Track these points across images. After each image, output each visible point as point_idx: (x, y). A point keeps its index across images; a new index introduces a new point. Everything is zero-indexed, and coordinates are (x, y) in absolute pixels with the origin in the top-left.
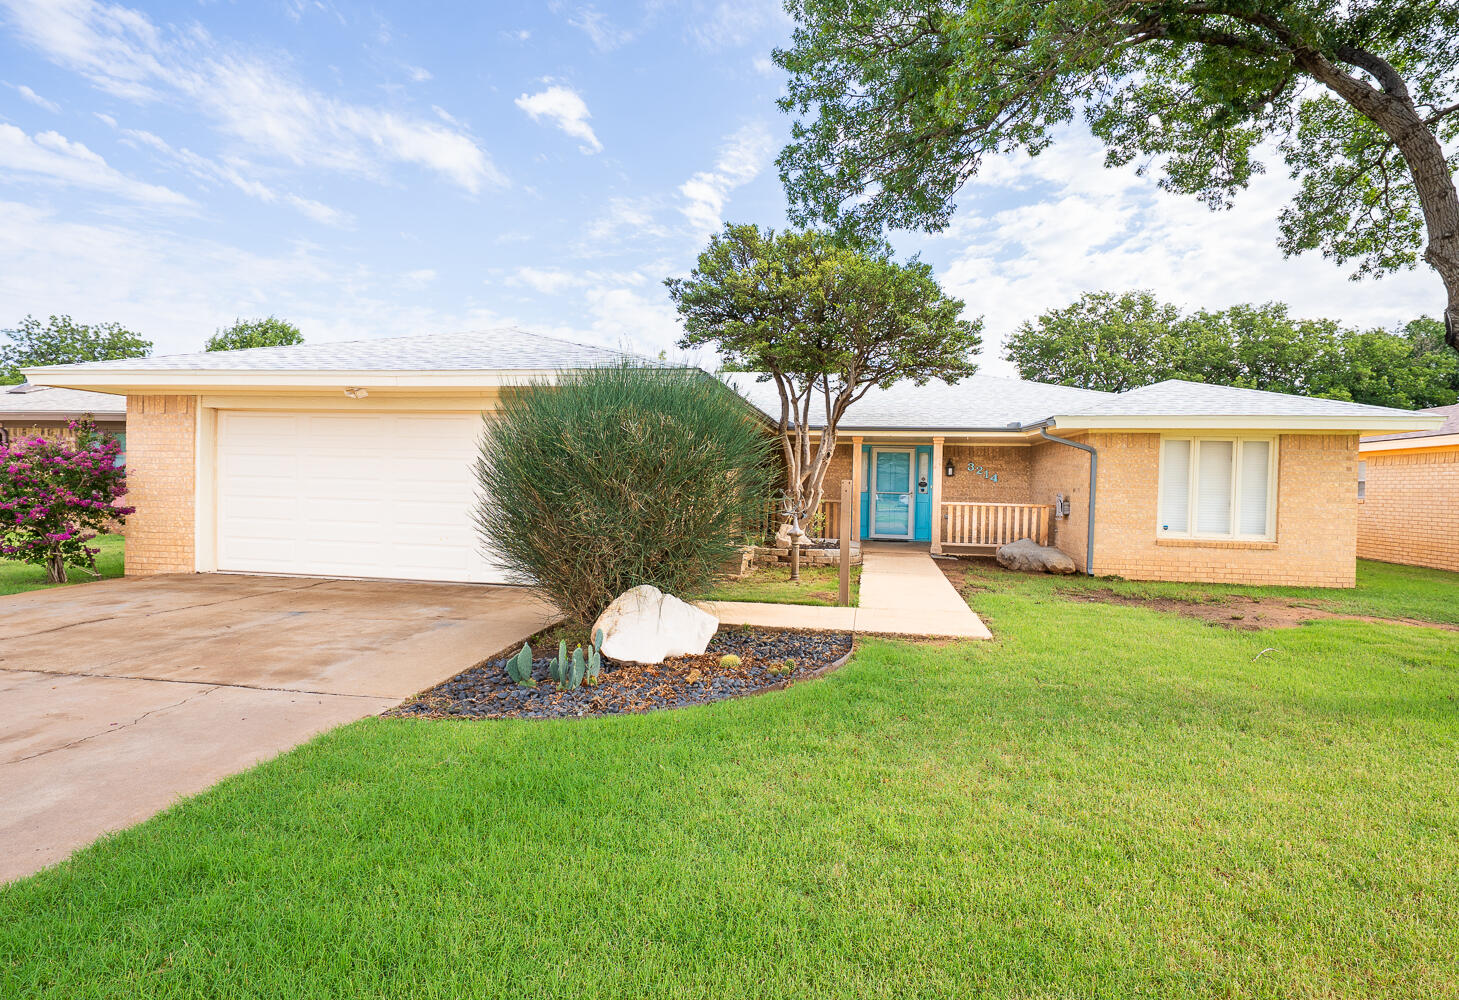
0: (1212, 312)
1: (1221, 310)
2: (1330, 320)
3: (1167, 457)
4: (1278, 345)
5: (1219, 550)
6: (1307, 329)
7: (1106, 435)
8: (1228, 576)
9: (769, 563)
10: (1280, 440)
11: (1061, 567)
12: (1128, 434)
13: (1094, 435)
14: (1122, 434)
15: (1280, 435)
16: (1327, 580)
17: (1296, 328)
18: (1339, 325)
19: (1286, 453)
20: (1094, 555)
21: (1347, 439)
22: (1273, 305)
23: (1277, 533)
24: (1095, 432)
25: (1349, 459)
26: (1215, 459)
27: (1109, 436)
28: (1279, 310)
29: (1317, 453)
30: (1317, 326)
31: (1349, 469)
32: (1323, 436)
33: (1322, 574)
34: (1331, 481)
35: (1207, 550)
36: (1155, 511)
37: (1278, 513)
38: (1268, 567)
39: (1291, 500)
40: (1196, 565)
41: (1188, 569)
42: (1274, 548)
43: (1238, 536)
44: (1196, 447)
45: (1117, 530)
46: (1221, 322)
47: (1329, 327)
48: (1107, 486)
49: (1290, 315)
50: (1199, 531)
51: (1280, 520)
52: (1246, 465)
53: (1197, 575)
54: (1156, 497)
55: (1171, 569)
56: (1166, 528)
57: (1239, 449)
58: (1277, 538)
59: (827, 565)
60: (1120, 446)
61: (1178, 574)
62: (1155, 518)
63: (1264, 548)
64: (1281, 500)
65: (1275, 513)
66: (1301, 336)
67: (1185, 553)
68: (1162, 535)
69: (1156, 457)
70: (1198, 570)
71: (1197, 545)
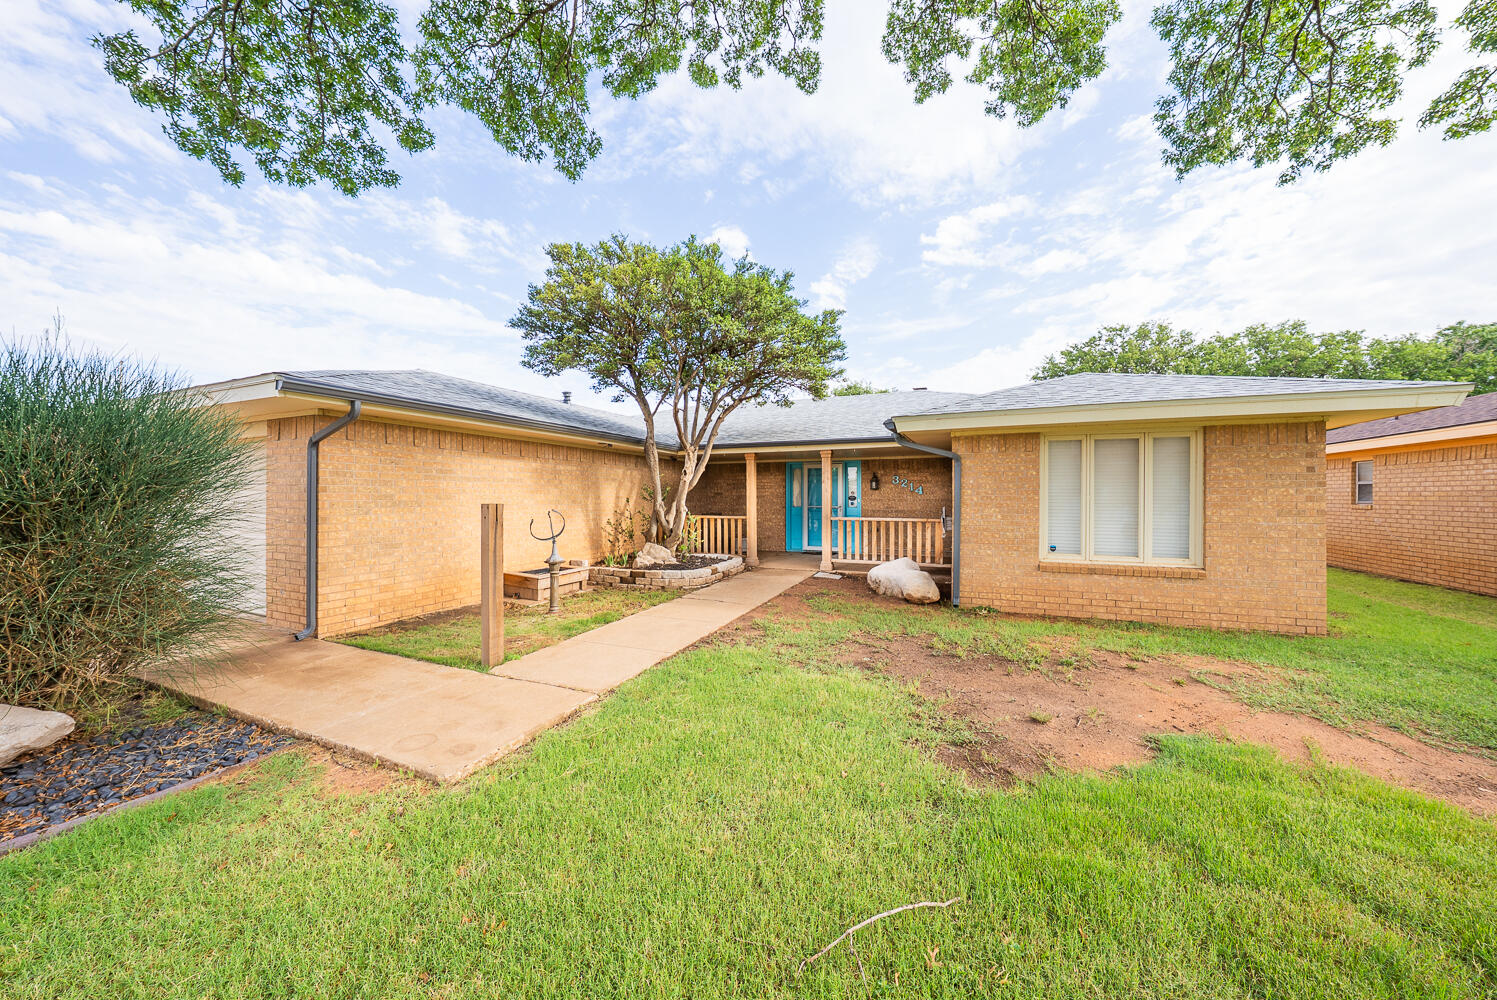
0: (1227, 334)
1: (1237, 332)
2: (1353, 331)
3: (1051, 468)
5: (1121, 578)
6: (1328, 342)
7: (972, 437)
8: (1135, 611)
9: (611, 584)
10: (1205, 433)
11: (917, 595)
12: (999, 436)
13: (958, 439)
14: (992, 436)
15: (1205, 428)
16: (1281, 621)
17: (1317, 342)
18: (1363, 335)
19: (1213, 451)
20: (963, 582)
21: (1308, 428)
22: (1291, 323)
23: (1205, 557)
24: (958, 434)
25: (1310, 455)
26: (1116, 460)
27: (976, 439)
28: (1297, 327)
29: (1260, 449)
30: (1339, 338)
31: (1311, 469)
32: (1268, 425)
33: (1272, 613)
34: (1283, 486)
35: (1106, 578)
36: (1037, 528)
37: (1205, 530)
38: (1191, 601)
39: (1223, 512)
40: (1091, 596)
41: (1080, 601)
42: (1200, 577)
43: (1149, 560)
44: (1088, 448)
45: (989, 552)
46: (1238, 343)
47: (1353, 338)
48: (975, 499)
49: (1309, 330)
50: (1096, 553)
51: (1208, 539)
52: (1158, 471)
53: (1093, 609)
54: (1037, 511)
55: (1059, 600)
56: (1053, 549)
57: (1147, 449)
58: (1204, 564)
59: (663, 587)
60: (990, 450)
61: (1068, 607)
62: (1036, 537)
63: (1184, 576)
64: (1209, 513)
65: (1201, 531)
66: (1323, 349)
67: (1078, 582)
68: (1045, 557)
69: (1036, 463)
70: (1094, 602)
71: (1091, 571)
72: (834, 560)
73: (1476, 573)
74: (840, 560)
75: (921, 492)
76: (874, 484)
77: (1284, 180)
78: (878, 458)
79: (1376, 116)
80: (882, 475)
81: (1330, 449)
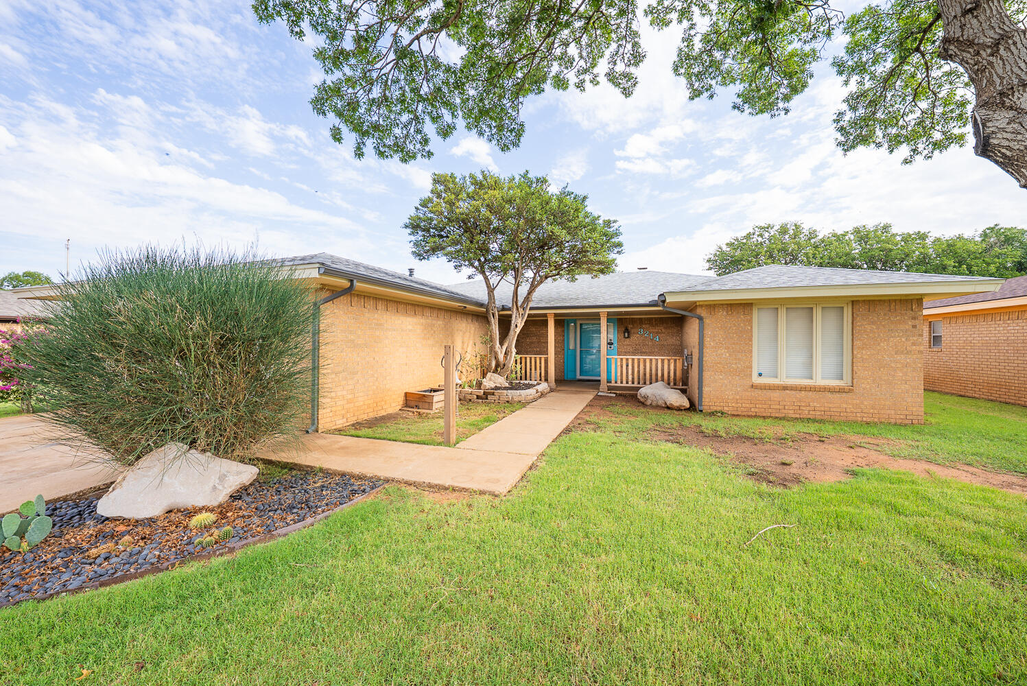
0: (840, 232)
1: (846, 231)
2: (922, 232)
3: (760, 322)
4: (886, 250)
5: (803, 392)
6: (906, 238)
7: (710, 306)
8: (811, 412)
9: (470, 400)
10: (853, 305)
11: (676, 404)
12: (727, 304)
13: (701, 306)
14: (722, 305)
15: (853, 301)
16: (898, 417)
17: (899, 238)
18: (929, 235)
19: (857, 315)
20: (704, 396)
21: (913, 302)
22: (882, 225)
23: (853, 379)
24: (701, 303)
25: (914, 318)
26: (799, 323)
27: (713, 306)
28: (886, 228)
29: (885, 315)
30: (913, 236)
31: (914, 327)
32: (889, 300)
33: (893, 412)
34: (898, 336)
35: (793, 392)
36: (751, 362)
37: (853, 363)
38: (845, 406)
39: (864, 352)
40: (785, 403)
41: (778, 407)
42: (850, 391)
43: (819, 381)
44: (782, 314)
45: (721, 377)
46: (847, 238)
47: (922, 237)
48: (712, 344)
49: (894, 230)
50: (787, 377)
51: (855, 368)
52: (824, 327)
53: (786, 411)
54: (751, 351)
55: (765, 406)
56: (760, 375)
57: (818, 314)
58: (852, 383)
59: (508, 402)
60: (721, 314)
61: (770, 410)
62: (751, 367)
63: (841, 391)
64: (855, 352)
65: (850, 364)
66: (903, 243)
67: (776, 395)
68: (756, 380)
69: (750, 321)
70: (786, 407)
71: (785, 388)
72: (608, 384)
73: (1003, 390)
74: (613, 384)
75: (658, 340)
76: (626, 334)
77: (906, 162)
78: (628, 317)
79: (956, 131)
80: (632, 328)
81: (925, 312)
